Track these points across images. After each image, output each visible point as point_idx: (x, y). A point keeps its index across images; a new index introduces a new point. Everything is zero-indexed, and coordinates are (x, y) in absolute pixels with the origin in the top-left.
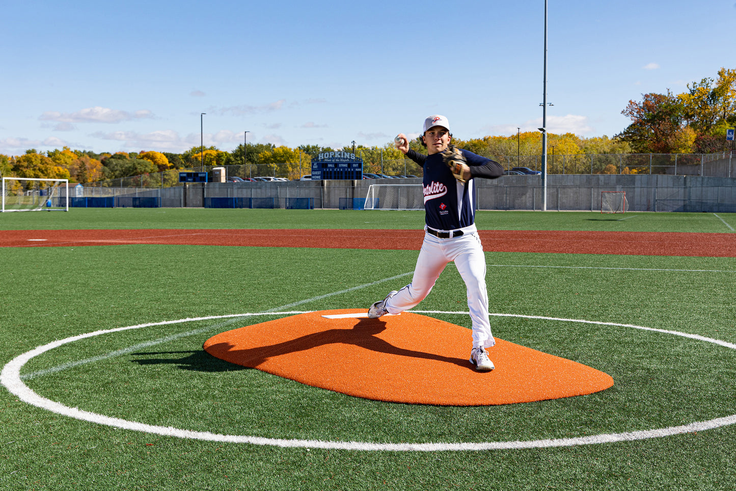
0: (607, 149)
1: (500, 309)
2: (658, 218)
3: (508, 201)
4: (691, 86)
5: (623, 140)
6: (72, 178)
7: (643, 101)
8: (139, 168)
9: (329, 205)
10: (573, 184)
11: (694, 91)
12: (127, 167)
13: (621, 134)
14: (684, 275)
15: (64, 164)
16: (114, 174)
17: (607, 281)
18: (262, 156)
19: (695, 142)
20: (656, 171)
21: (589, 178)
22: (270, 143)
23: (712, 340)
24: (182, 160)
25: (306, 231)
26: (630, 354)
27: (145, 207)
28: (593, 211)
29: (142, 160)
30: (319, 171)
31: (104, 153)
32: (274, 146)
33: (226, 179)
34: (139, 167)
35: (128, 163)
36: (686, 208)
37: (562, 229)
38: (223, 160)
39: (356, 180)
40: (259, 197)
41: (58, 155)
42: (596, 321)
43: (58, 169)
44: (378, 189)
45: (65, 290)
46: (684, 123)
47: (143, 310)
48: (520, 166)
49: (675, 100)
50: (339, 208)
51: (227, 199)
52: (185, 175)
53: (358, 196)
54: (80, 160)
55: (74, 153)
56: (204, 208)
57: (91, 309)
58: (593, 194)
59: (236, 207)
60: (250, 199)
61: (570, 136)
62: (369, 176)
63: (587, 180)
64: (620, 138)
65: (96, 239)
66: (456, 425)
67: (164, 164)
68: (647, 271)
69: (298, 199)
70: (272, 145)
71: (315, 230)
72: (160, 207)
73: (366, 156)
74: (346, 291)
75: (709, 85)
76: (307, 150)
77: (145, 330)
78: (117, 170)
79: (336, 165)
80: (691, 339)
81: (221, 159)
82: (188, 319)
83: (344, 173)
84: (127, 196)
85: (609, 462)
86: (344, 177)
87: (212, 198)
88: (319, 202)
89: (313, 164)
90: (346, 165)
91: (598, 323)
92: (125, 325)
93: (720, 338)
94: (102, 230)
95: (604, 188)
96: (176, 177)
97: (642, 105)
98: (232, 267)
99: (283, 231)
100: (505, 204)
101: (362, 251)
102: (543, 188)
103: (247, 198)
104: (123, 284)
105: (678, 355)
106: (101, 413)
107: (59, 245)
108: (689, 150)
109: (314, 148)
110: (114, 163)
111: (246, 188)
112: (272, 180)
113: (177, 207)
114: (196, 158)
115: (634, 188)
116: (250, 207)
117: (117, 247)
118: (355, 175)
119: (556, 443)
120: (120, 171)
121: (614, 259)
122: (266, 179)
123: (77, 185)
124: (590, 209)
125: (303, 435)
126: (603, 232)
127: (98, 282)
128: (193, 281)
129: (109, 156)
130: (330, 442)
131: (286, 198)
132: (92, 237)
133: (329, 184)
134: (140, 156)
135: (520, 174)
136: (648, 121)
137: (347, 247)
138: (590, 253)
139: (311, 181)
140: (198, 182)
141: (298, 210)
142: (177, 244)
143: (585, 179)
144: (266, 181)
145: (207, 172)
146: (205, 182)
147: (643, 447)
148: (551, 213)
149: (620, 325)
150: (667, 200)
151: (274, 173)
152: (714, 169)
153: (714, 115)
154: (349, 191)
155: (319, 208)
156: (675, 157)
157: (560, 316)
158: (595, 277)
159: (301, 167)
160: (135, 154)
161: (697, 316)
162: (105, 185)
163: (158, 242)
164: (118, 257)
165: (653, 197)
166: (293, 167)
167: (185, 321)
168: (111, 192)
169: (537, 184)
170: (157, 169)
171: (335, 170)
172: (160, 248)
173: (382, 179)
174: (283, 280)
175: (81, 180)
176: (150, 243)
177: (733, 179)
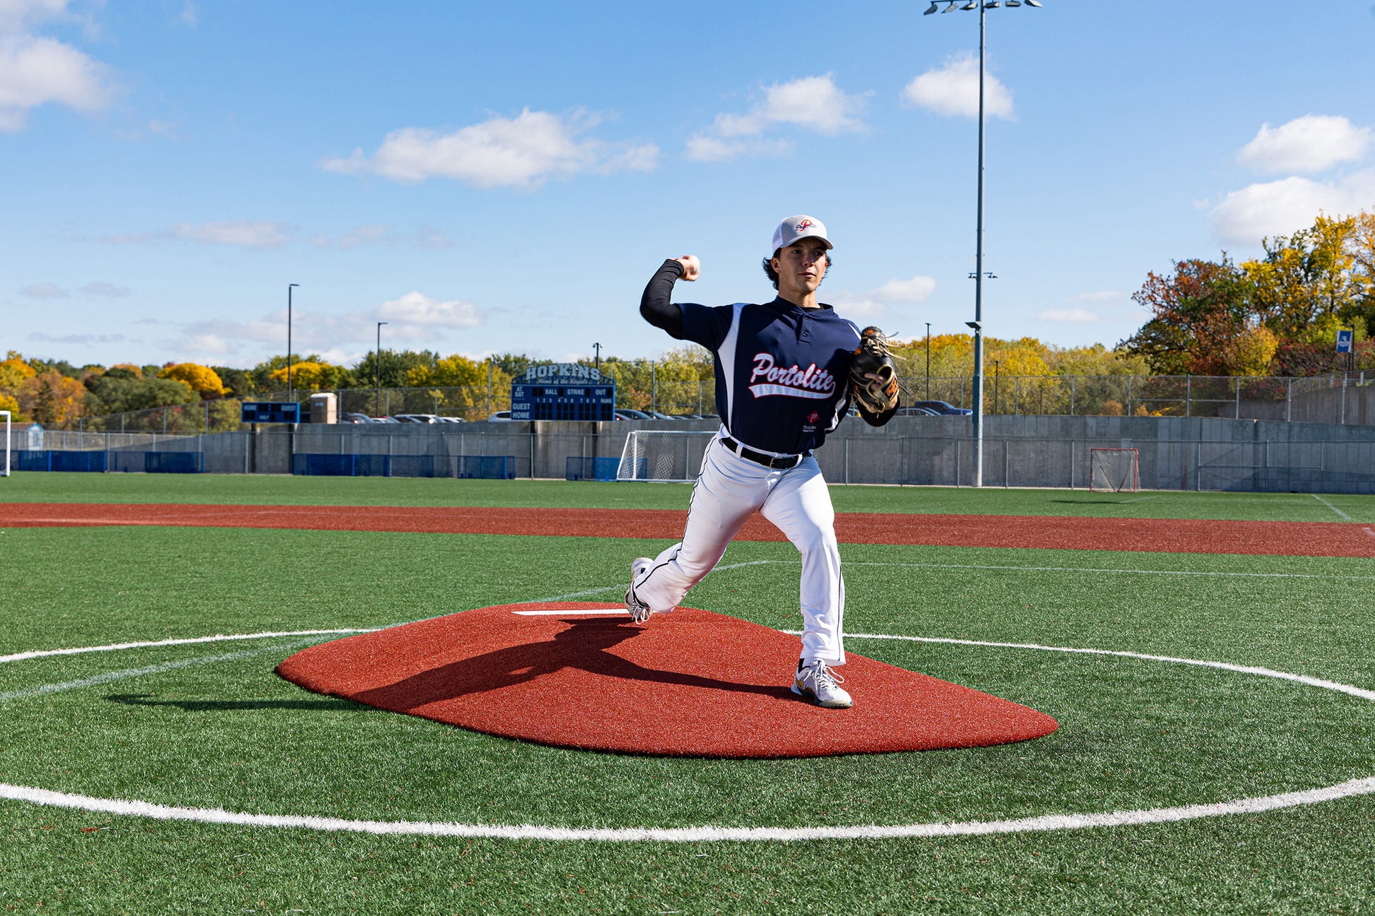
0: (1104, 371)
2: (1201, 500)
3: (906, 467)
4: (1270, 245)
5: (1135, 351)
6: (22, 415)
7: (1175, 274)
8: (160, 396)
9: (547, 471)
10: (1034, 434)
11: (1276, 253)
12: (136, 395)
13: (1131, 340)
14: (1246, 581)
15: (9, 388)
16: (110, 408)
17: (1090, 588)
18: (414, 376)
19: (1276, 355)
20: (1200, 411)
21: (1066, 423)
22: (430, 350)
23: (1291, 677)
24: (250, 382)
25: (493, 511)
27: (170, 471)
28: (1075, 489)
29: (167, 381)
30: (526, 402)
31: (89, 366)
32: (437, 357)
33: (338, 417)
34: (161, 394)
35: (139, 387)
36: (1258, 484)
37: (1008, 513)
38: (333, 383)
39: (601, 422)
40: (405, 454)
42: (1060, 646)
44: (645, 440)
46: (1255, 318)
48: (931, 400)
49: (1237, 274)
50: (568, 477)
51: (340, 457)
52: (254, 408)
53: (604, 452)
54: (41, 379)
55: (30, 365)
56: (291, 475)
57: (19, 620)
58: (1076, 455)
59: (358, 474)
60: (386, 458)
61: (1032, 343)
62: (628, 414)
63: (1062, 427)
64: (1129, 347)
67: (214, 388)
68: (1171, 575)
69: (482, 458)
70: (434, 354)
71: (510, 510)
72: (202, 471)
73: (624, 378)
75: (1304, 245)
76: (505, 365)
78: (114, 401)
79: (562, 391)
80: (1250, 675)
81: (329, 381)
82: (219, 637)
83: (576, 408)
84: (133, 449)
85: (1060, 860)
86: (577, 415)
87: (308, 455)
88: (526, 464)
89: (514, 389)
90: (581, 392)
91: (1065, 649)
93: (1309, 673)
95: (1096, 442)
96: (237, 416)
97: (1172, 283)
98: (329, 561)
99: (447, 510)
100: (899, 473)
102: (977, 441)
103: (379, 456)
104: (94, 584)
105: (1221, 698)
108: (1264, 371)
109: (517, 361)
110: (111, 386)
111: (378, 435)
112: (431, 421)
113: (236, 472)
114: (279, 378)
115: (1157, 442)
116: (386, 474)
117: (99, 530)
118: (599, 412)
119: (955, 829)
120: (122, 402)
121: (1107, 558)
122: (419, 418)
123: (32, 425)
124: (1068, 485)
125: (423, 815)
127: (43, 580)
128: (244, 581)
129: (100, 373)
130: (476, 825)
131: (459, 457)
132: (50, 514)
133: (547, 426)
134: (164, 372)
135: (930, 413)
136: (1184, 313)
137: (572, 535)
138: (1062, 547)
139: (511, 423)
140: (281, 421)
141: (484, 480)
142: (224, 526)
143: (1059, 425)
144: (419, 421)
145: (299, 404)
146: (296, 422)
147: (1134, 836)
148: (989, 490)
149: (1108, 652)
150: (1221, 467)
151: (436, 407)
152: (1313, 408)
153: (1311, 305)
154: (587, 442)
155: (525, 477)
156: (1237, 383)
157: (989, 639)
158: (1064, 583)
159: (493, 397)
160: (156, 368)
161: (1265, 642)
162: (92, 428)
163: (184, 523)
164: (95, 543)
165: (1193, 462)
166: (477, 398)
167: (213, 639)
168: (101, 442)
169: (964, 433)
170: (199, 399)
171: (559, 401)
172: (187, 531)
173: (653, 421)
174: (431, 580)
175: (40, 417)
176: (167, 525)
177: (1349, 427)
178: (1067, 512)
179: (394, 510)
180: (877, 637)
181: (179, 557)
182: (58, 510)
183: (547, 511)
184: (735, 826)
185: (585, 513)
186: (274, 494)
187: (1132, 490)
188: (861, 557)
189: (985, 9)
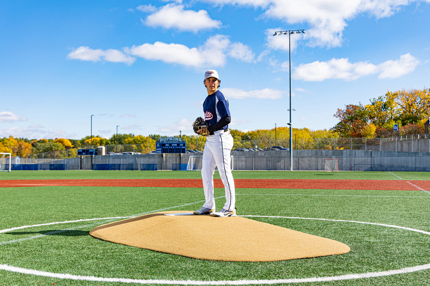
0: (326, 137)
1: (273, 214)
2: (357, 174)
3: (270, 165)
4: (372, 101)
5: (335, 131)
6: (13, 154)
7: (346, 109)
9: (166, 168)
10: (307, 155)
11: (374, 103)
12: (46, 148)
13: (334, 128)
14: (379, 198)
15: (9, 146)
16: (39, 151)
17: (334, 201)
18: (127, 141)
19: (376, 132)
20: (354, 148)
21: (316, 152)
22: (131, 133)
23: (404, 228)
24: (79, 143)
25: (153, 180)
26: (356, 234)
27: (57, 169)
28: (319, 171)
29: (56, 144)
30: (160, 148)
31: (33, 140)
32: (134, 135)
33: (105, 153)
34: (54, 147)
35: (47, 146)
36: (372, 169)
37: (303, 178)
38: (104, 143)
39: (182, 154)
40: (125, 164)
41: (5, 141)
43: (5, 149)
44: (195, 158)
45: (5, 207)
46: (369, 121)
47: (53, 216)
48: (277, 146)
49: (364, 109)
50: (172, 169)
51: (106, 164)
52: (81, 151)
53: (183, 162)
54: (19, 144)
55: (16, 139)
56: (92, 170)
57: (21, 216)
58: (319, 161)
59: (111, 169)
60: (120, 165)
61: (306, 129)
62: (190, 151)
64: (333, 130)
65: (27, 184)
66: (255, 271)
67: (69, 145)
68: (357, 197)
69: (148, 164)
70: (132, 135)
71: (158, 179)
72: (66, 169)
73: (188, 141)
74: (179, 206)
75: (383, 100)
76: (154, 137)
77: (54, 225)
78: (40, 149)
79: (170, 145)
80: (391, 228)
81: (102, 143)
82: (81, 220)
83: (175, 149)
84: (46, 163)
86: (175, 152)
87: (97, 165)
88: (160, 166)
89: (157, 144)
90: (176, 145)
91: (334, 220)
92: (42, 223)
94: (30, 180)
95: (325, 157)
96: (76, 153)
97: (345, 111)
98: (109, 196)
99: (139, 180)
100: (269, 167)
101: (187, 188)
102: (291, 157)
103: (117, 164)
104: (41, 204)
105: (385, 235)
106: (22, 267)
107: (3, 187)
108: (373, 136)
109: (157, 136)
110: (39, 145)
111: (117, 158)
112: (132, 154)
113: (76, 169)
114: (88, 142)
115: (343, 157)
116: (120, 169)
117: (39, 187)
118: (181, 151)
120: (43, 150)
121: (336, 192)
122: (129, 153)
123: (16, 157)
124: (318, 170)
125: (156, 277)
126: (327, 179)
127: (26, 203)
128: (85, 202)
129: (36, 141)
130: (173, 280)
131: (141, 164)
132: (24, 183)
133: (166, 155)
134: (55, 141)
135: (277, 149)
136: (349, 120)
137: (178, 187)
138: (322, 188)
139: (156, 154)
140: (89, 155)
141: (148, 171)
142: (76, 186)
143: (314, 153)
144: (129, 154)
145: (94, 149)
146: (93, 155)
147: (376, 281)
148: (295, 172)
149: (347, 221)
150: (362, 164)
151: (134, 150)
152: (388, 147)
153: (386, 117)
154: (178, 159)
155: (160, 170)
156: (365, 140)
157: (310, 217)
158: (327, 199)
159: (150, 147)
160: (52, 140)
161: (392, 217)
162: (33, 157)
163: (64, 185)
164: (39, 192)
165: (353, 163)
166: (145, 147)
167: (80, 221)
168: (36, 161)
169: (287, 155)
170: (65, 149)
171: (170, 148)
172: (65, 187)
173: (197, 153)
174: (140, 201)
175: (19, 154)
176: (59, 186)
177: (398, 152)
178: (320, 178)
179: (125, 180)
180: (276, 217)
181: (64, 195)
182: (26, 182)
183: (169, 180)
184: (253, 279)
185: (180, 180)
186: (88, 176)
187: (336, 171)
188: (264, 192)
189: (291, 34)
